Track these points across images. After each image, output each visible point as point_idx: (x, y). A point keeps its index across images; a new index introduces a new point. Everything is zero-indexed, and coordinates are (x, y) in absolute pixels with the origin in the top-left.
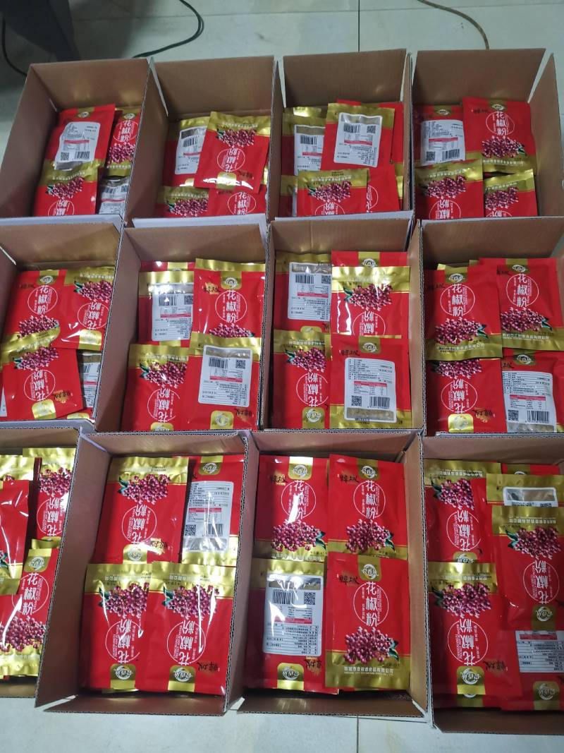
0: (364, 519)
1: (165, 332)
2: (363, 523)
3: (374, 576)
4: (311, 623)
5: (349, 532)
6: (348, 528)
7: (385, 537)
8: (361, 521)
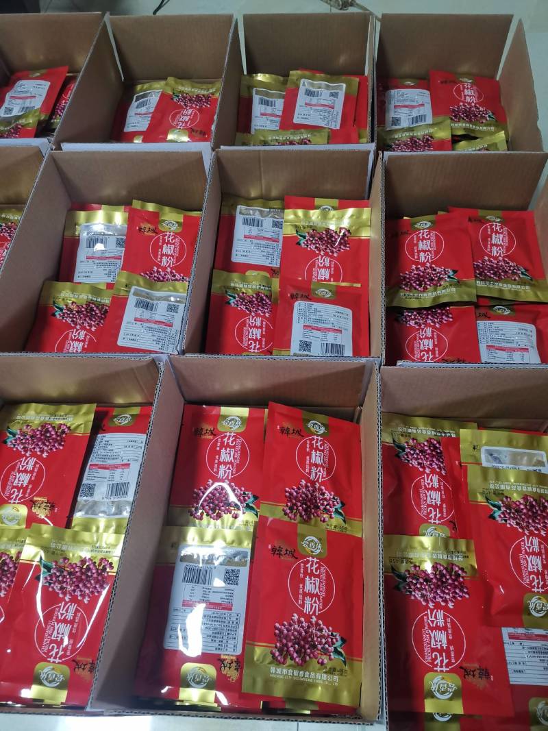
0: (308, 480)
1: (90, 274)
2: (306, 485)
3: (318, 551)
4: (230, 609)
5: (287, 494)
6: (287, 489)
7: (334, 505)
8: (303, 482)
